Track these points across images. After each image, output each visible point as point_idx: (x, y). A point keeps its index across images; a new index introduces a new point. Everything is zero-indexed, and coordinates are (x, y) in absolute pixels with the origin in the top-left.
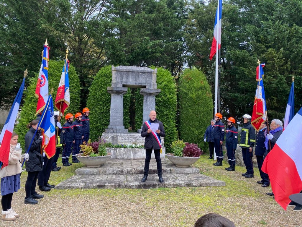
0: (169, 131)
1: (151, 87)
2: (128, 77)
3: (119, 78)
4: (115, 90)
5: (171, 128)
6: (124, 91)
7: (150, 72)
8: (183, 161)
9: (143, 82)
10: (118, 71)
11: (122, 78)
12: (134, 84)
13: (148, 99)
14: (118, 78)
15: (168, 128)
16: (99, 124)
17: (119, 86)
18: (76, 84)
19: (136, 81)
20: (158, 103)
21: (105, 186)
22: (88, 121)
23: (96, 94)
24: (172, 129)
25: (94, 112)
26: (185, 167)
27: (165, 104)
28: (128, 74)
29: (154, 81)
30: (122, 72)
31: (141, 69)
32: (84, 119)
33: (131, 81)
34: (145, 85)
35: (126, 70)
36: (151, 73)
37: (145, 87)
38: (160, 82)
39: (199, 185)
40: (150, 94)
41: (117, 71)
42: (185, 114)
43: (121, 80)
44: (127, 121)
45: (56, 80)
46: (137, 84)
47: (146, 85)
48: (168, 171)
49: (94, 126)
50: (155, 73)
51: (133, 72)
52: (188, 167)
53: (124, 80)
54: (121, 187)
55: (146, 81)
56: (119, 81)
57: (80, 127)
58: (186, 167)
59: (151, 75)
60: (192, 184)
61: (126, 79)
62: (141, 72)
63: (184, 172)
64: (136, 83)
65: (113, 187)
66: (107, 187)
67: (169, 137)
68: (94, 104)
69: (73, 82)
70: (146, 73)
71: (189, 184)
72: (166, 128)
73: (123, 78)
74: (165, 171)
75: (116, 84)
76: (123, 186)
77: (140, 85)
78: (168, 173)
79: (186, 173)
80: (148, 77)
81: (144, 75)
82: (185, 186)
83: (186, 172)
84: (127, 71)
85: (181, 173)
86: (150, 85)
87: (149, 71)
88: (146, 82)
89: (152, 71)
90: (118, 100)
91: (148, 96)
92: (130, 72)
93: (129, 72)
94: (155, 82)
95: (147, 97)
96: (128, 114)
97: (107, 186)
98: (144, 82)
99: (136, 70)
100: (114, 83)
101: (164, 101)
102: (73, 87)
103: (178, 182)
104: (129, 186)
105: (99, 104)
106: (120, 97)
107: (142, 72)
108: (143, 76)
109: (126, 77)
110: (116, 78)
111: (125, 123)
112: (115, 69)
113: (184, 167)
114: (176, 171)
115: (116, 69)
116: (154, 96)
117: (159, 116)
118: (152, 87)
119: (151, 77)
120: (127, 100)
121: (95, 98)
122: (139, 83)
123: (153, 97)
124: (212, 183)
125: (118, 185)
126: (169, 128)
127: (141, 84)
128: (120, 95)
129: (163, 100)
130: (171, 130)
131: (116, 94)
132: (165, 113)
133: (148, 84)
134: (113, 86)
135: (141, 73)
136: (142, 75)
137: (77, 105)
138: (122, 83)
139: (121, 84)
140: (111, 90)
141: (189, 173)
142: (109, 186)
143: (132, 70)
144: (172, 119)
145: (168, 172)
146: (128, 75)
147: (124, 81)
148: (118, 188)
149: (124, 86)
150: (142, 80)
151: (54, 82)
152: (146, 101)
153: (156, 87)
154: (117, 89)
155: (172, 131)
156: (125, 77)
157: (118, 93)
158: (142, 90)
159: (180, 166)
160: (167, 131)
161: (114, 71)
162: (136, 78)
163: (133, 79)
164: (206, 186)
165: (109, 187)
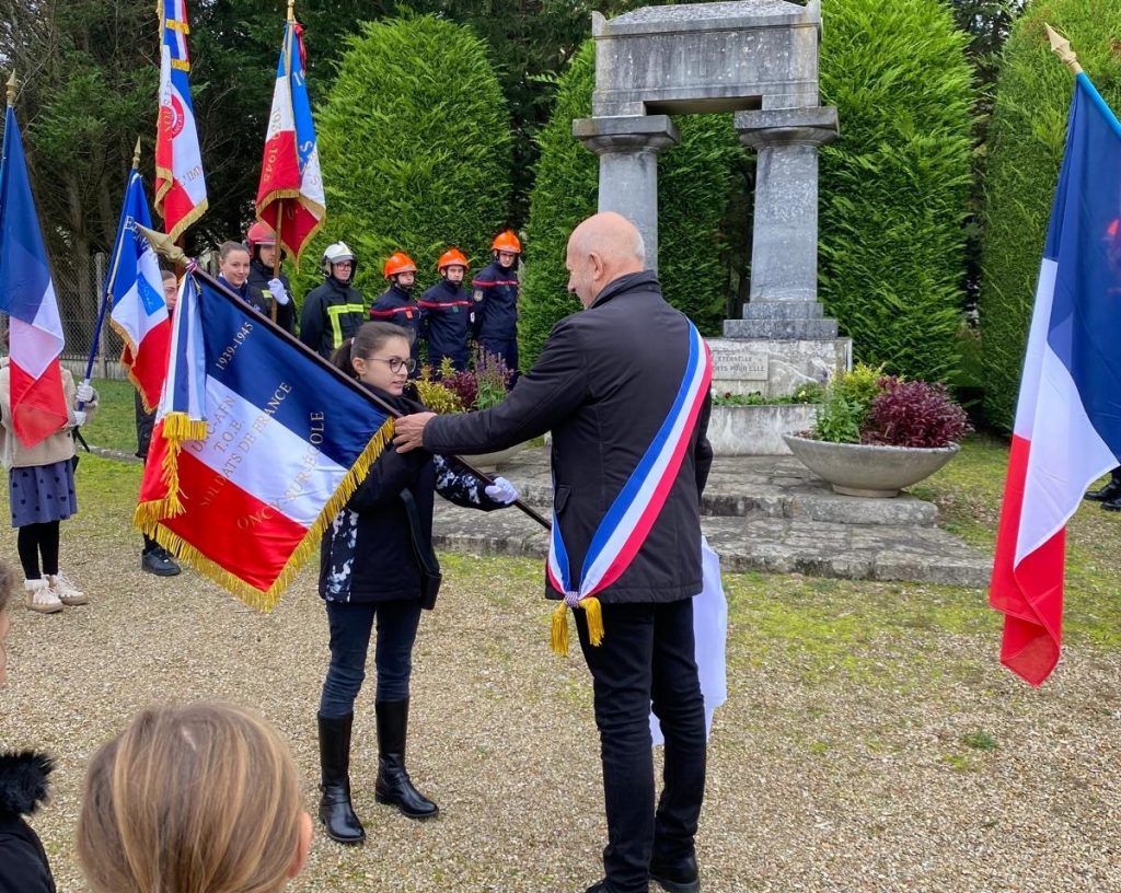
0: (906, 329)
1: (787, 103)
2: (669, 60)
3: (627, 74)
4: (608, 131)
5: (920, 314)
6: (649, 135)
7: (780, 23)
8: (847, 465)
9: (744, 80)
10: (619, 37)
11: (641, 68)
12: (701, 95)
13: (775, 166)
14: (622, 74)
15: (905, 313)
16: (571, 301)
17: (628, 110)
18: (480, 122)
19: (709, 80)
20: (859, 184)
21: (447, 541)
22: (511, 286)
23: (562, 160)
24: (929, 319)
25: (552, 243)
26: (869, 493)
27: (893, 186)
28: (671, 48)
29: (803, 67)
30: (641, 40)
31: (735, 15)
32: (495, 279)
33: (686, 82)
34: (754, 92)
35: (658, 25)
36: (788, 26)
37: (754, 104)
38: (874, 71)
39: (865, 573)
40: (784, 139)
41: (615, 37)
42: (1007, 234)
43: (636, 79)
44: (705, 284)
45: (394, 111)
46: (715, 94)
47: (761, 91)
48: (769, 506)
49: (550, 311)
50: (809, 25)
51: (694, 32)
52: (895, 494)
53: (650, 78)
54: (510, 549)
55: (762, 73)
56: (629, 85)
57: (456, 310)
58: (875, 493)
59: (789, 37)
60: (829, 563)
61: (660, 73)
62: (734, 30)
63: (853, 514)
64: (707, 90)
65: (479, 548)
66: (454, 546)
67: (908, 356)
68: (554, 208)
69: (469, 113)
70: (760, 28)
71: (812, 562)
72: (896, 313)
73: (645, 71)
74: (759, 506)
75: (614, 103)
76: (515, 545)
77: (729, 95)
78: (769, 515)
79: (860, 520)
80: (769, 50)
81: (749, 44)
82: (793, 571)
83: (862, 516)
84: (663, 34)
85: (838, 519)
86: (780, 89)
87: (775, 18)
88: (760, 80)
89: (790, 17)
90: (625, 184)
91: (772, 151)
92: (681, 32)
93: (672, 33)
94: (807, 74)
95: (769, 156)
96: (715, 249)
97: (456, 541)
98: (751, 77)
99: (710, 21)
100: (604, 98)
101: (888, 169)
102: (467, 133)
103: (762, 550)
104: (539, 549)
105: (572, 205)
106: (638, 167)
107: (741, 29)
108: (746, 49)
109: (660, 61)
110: (615, 71)
111: (696, 292)
112: (606, 28)
113: (864, 492)
114: (811, 507)
115: (613, 27)
116: (809, 148)
117: (862, 250)
118: (792, 100)
119: (788, 48)
120: (705, 177)
121: (555, 181)
122: (725, 89)
123: (803, 151)
124: (932, 569)
125: (496, 543)
126: (911, 311)
127: (735, 88)
128: (637, 155)
129: (884, 164)
130: (919, 321)
131: (617, 151)
132: (893, 233)
133: (772, 89)
134: (599, 113)
135: (734, 34)
136: (739, 42)
137: (489, 218)
138: (640, 93)
139: (639, 99)
140: (588, 133)
141: (877, 523)
142: (463, 543)
143: (691, 22)
144: (935, 262)
145: (771, 511)
146: (671, 53)
147: (654, 84)
148: (498, 552)
149: (653, 109)
150: (739, 70)
151: (386, 119)
152: (766, 176)
153: (811, 98)
154: (615, 127)
155: (930, 325)
156: (656, 63)
157: (625, 146)
158: (744, 119)
159: (848, 491)
160: (896, 326)
161: (603, 37)
162: (708, 61)
163: (693, 68)
164: (898, 580)
165: (463, 548)
